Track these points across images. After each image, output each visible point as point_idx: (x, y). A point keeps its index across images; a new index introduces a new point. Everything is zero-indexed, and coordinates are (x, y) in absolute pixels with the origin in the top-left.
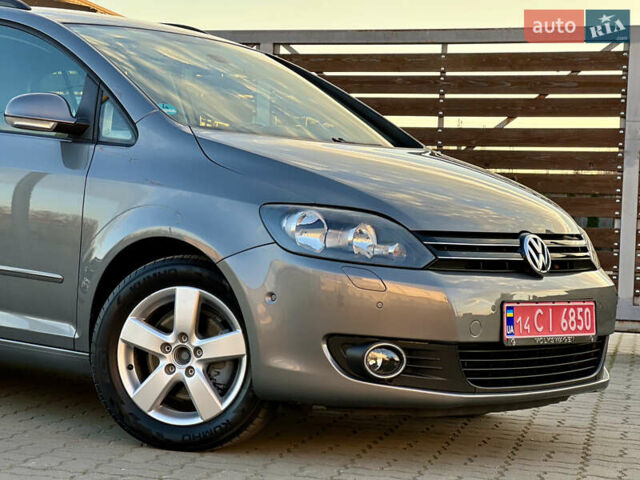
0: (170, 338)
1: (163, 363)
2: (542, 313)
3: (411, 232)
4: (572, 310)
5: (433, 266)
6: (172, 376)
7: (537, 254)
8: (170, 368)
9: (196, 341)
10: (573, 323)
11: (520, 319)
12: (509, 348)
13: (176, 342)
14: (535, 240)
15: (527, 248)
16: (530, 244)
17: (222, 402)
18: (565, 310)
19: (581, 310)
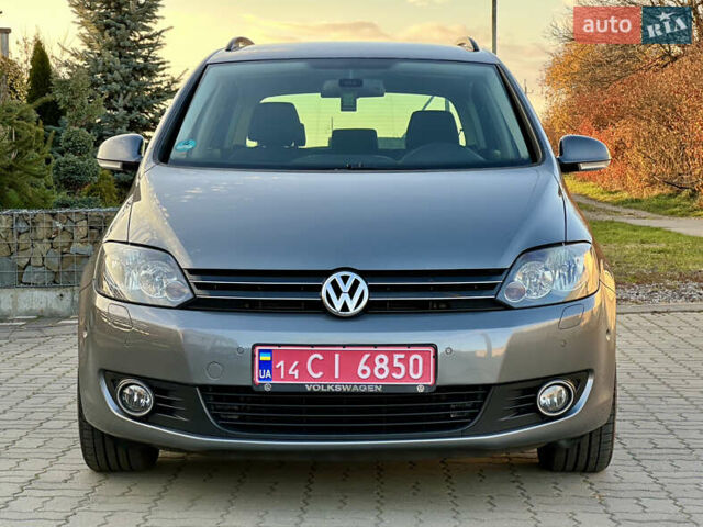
2: (321, 357)
3: (182, 270)
4: (383, 356)
7: (338, 292)
10: (381, 370)
11: (282, 363)
12: (259, 393)
14: (345, 279)
15: (327, 286)
16: (334, 283)
18: (367, 356)
19: (402, 356)
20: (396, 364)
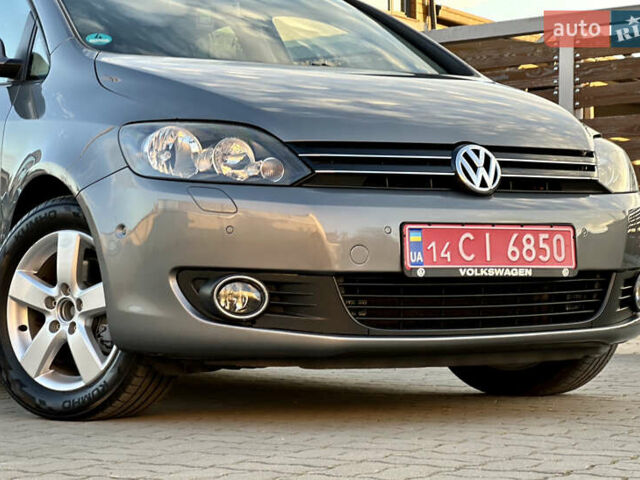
0: (54, 291)
1: (49, 320)
2: (472, 238)
3: (286, 144)
4: (528, 236)
5: (306, 182)
6: (55, 334)
7: (475, 169)
8: (55, 326)
9: (77, 292)
10: (529, 252)
11: (433, 244)
13: (60, 295)
14: (477, 152)
15: (460, 160)
16: (466, 156)
17: (103, 361)
18: (515, 236)
19: (546, 236)
20: (542, 245)
